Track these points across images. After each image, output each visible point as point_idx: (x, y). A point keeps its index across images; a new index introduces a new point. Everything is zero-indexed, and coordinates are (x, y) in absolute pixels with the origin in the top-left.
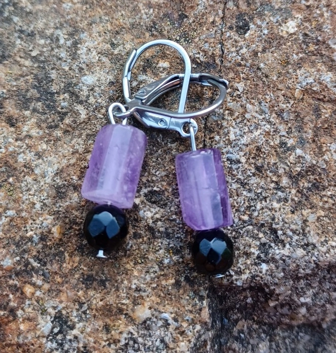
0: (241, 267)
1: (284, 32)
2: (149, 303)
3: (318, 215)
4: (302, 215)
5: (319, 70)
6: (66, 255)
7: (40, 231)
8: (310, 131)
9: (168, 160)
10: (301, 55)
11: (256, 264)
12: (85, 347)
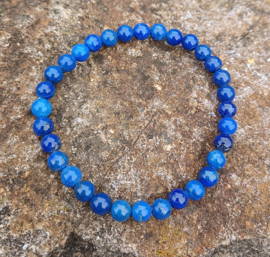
0: (89, 232)
1: (165, 148)
2: (44, 224)
3: (132, 230)
4: (125, 226)
5: (168, 172)
6: (25, 185)
7: (22, 169)
8: (150, 194)
9: (88, 171)
10: (165, 161)
11: (95, 235)
12: (9, 226)
